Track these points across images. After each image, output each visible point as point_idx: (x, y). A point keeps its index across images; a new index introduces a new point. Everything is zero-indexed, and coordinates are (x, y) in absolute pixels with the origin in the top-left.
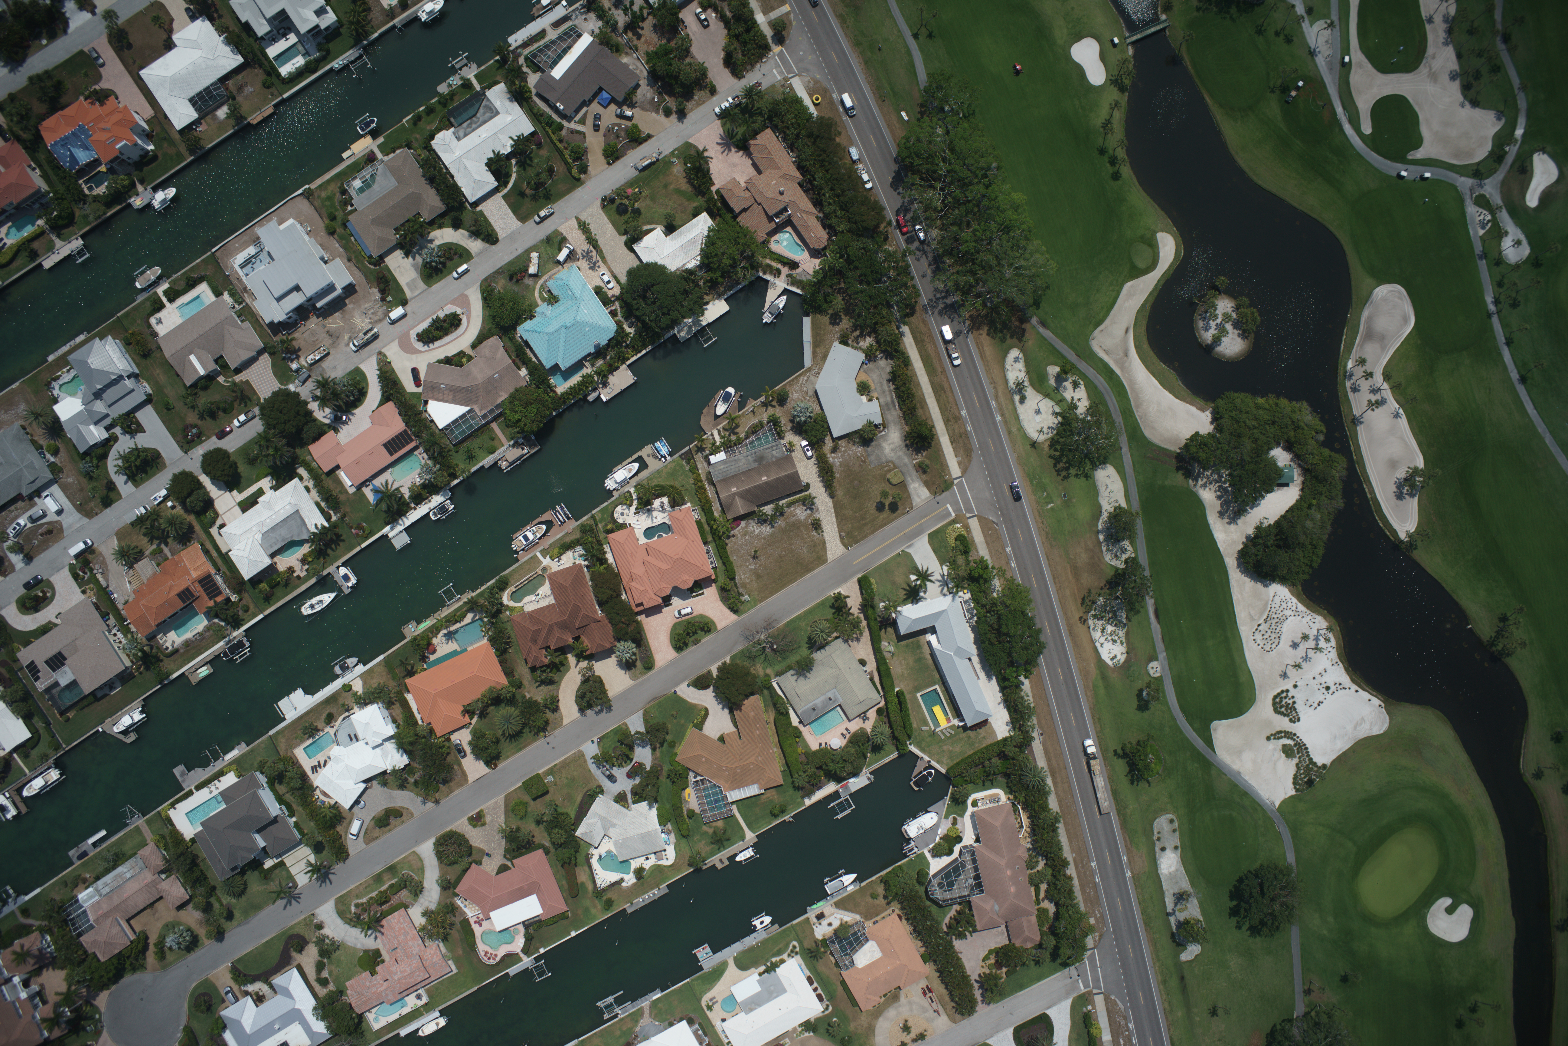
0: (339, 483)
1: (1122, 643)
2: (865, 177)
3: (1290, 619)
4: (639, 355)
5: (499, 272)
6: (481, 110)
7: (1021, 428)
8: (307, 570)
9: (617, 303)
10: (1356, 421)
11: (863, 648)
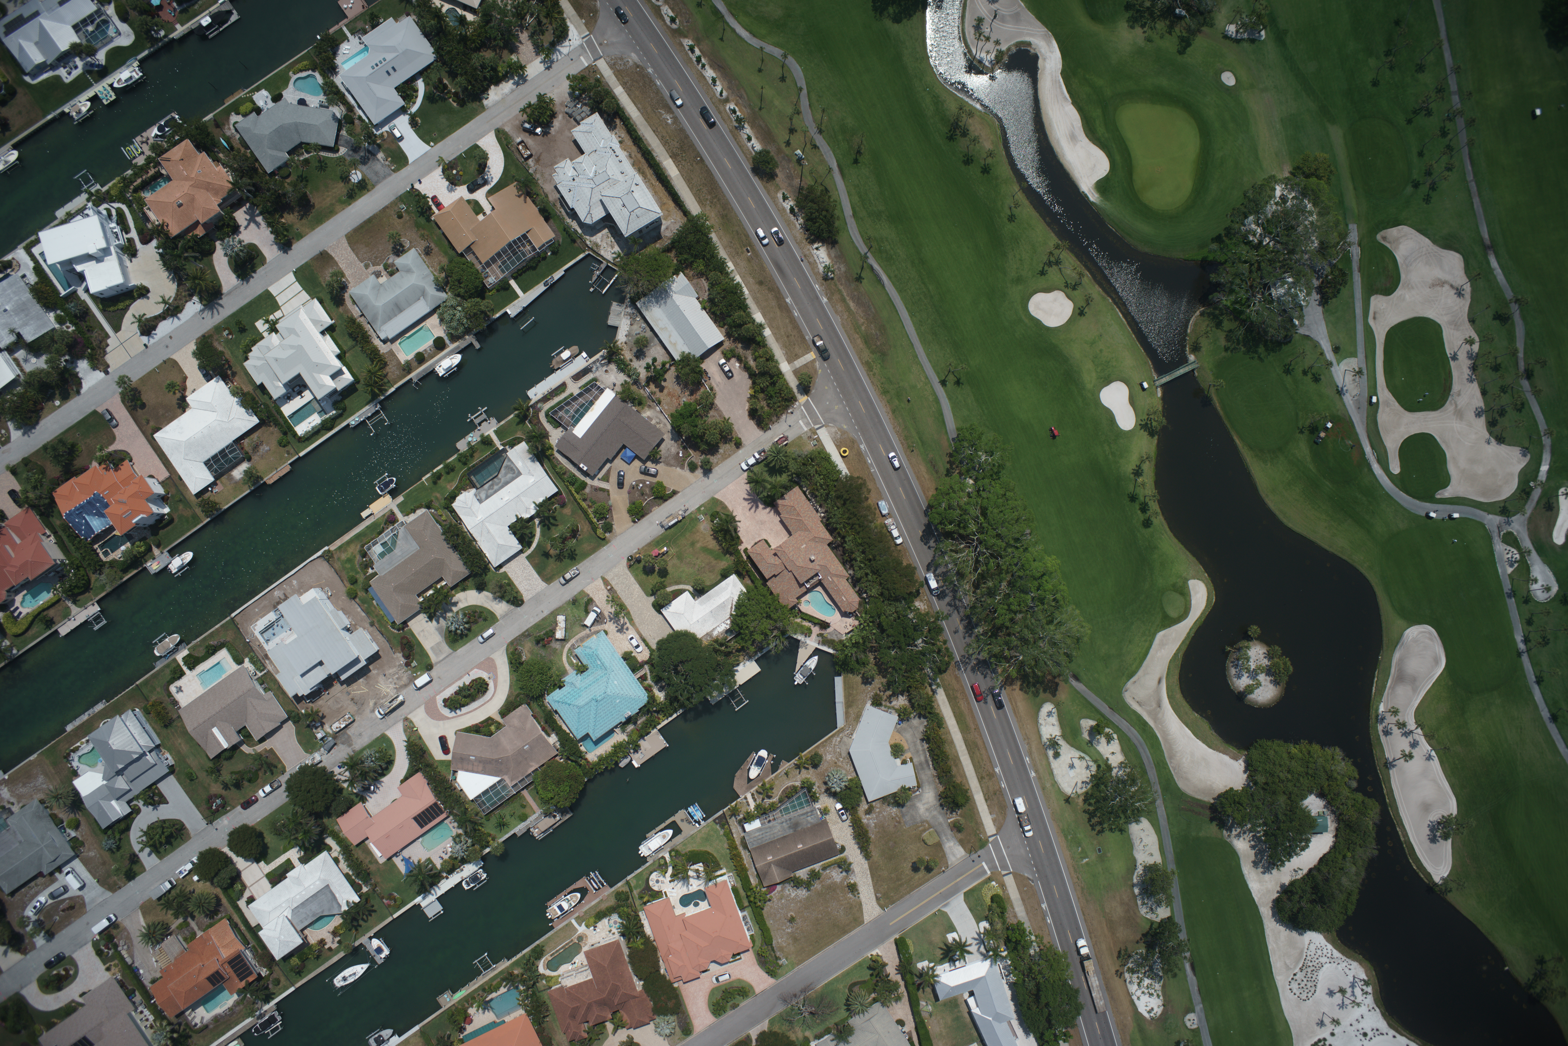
0: (369, 853)
1: (1158, 996)
2: (895, 533)
3: (1326, 966)
4: (670, 719)
5: (526, 635)
6: (503, 471)
7: (1055, 784)
8: (339, 942)
9: (646, 667)
10: (1389, 765)
11: (902, 1010)
